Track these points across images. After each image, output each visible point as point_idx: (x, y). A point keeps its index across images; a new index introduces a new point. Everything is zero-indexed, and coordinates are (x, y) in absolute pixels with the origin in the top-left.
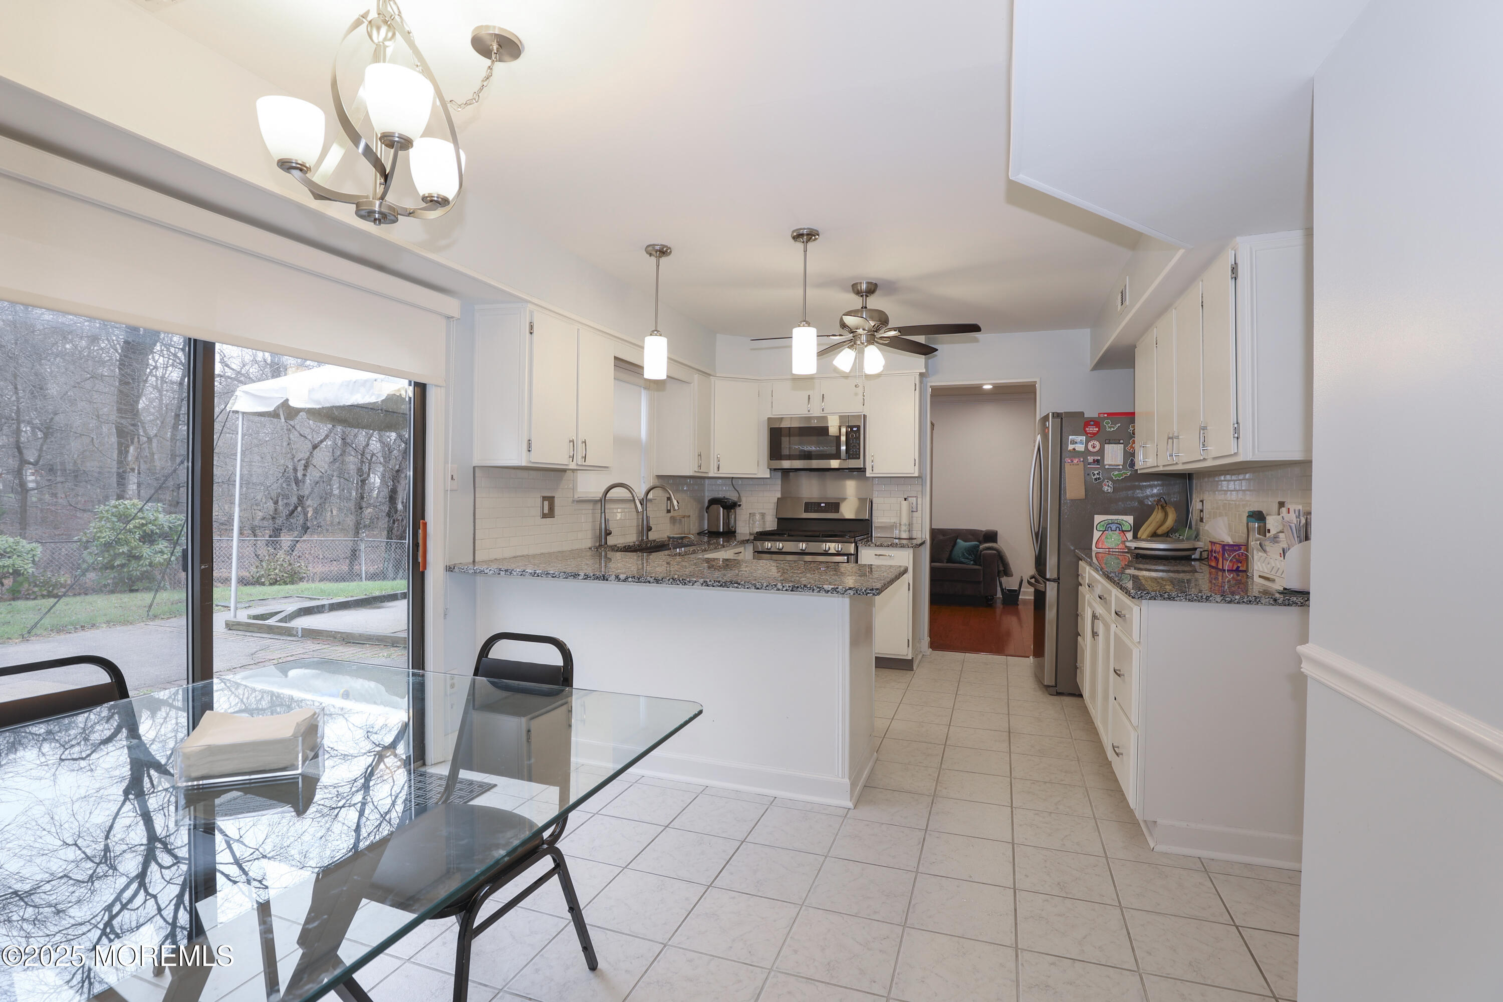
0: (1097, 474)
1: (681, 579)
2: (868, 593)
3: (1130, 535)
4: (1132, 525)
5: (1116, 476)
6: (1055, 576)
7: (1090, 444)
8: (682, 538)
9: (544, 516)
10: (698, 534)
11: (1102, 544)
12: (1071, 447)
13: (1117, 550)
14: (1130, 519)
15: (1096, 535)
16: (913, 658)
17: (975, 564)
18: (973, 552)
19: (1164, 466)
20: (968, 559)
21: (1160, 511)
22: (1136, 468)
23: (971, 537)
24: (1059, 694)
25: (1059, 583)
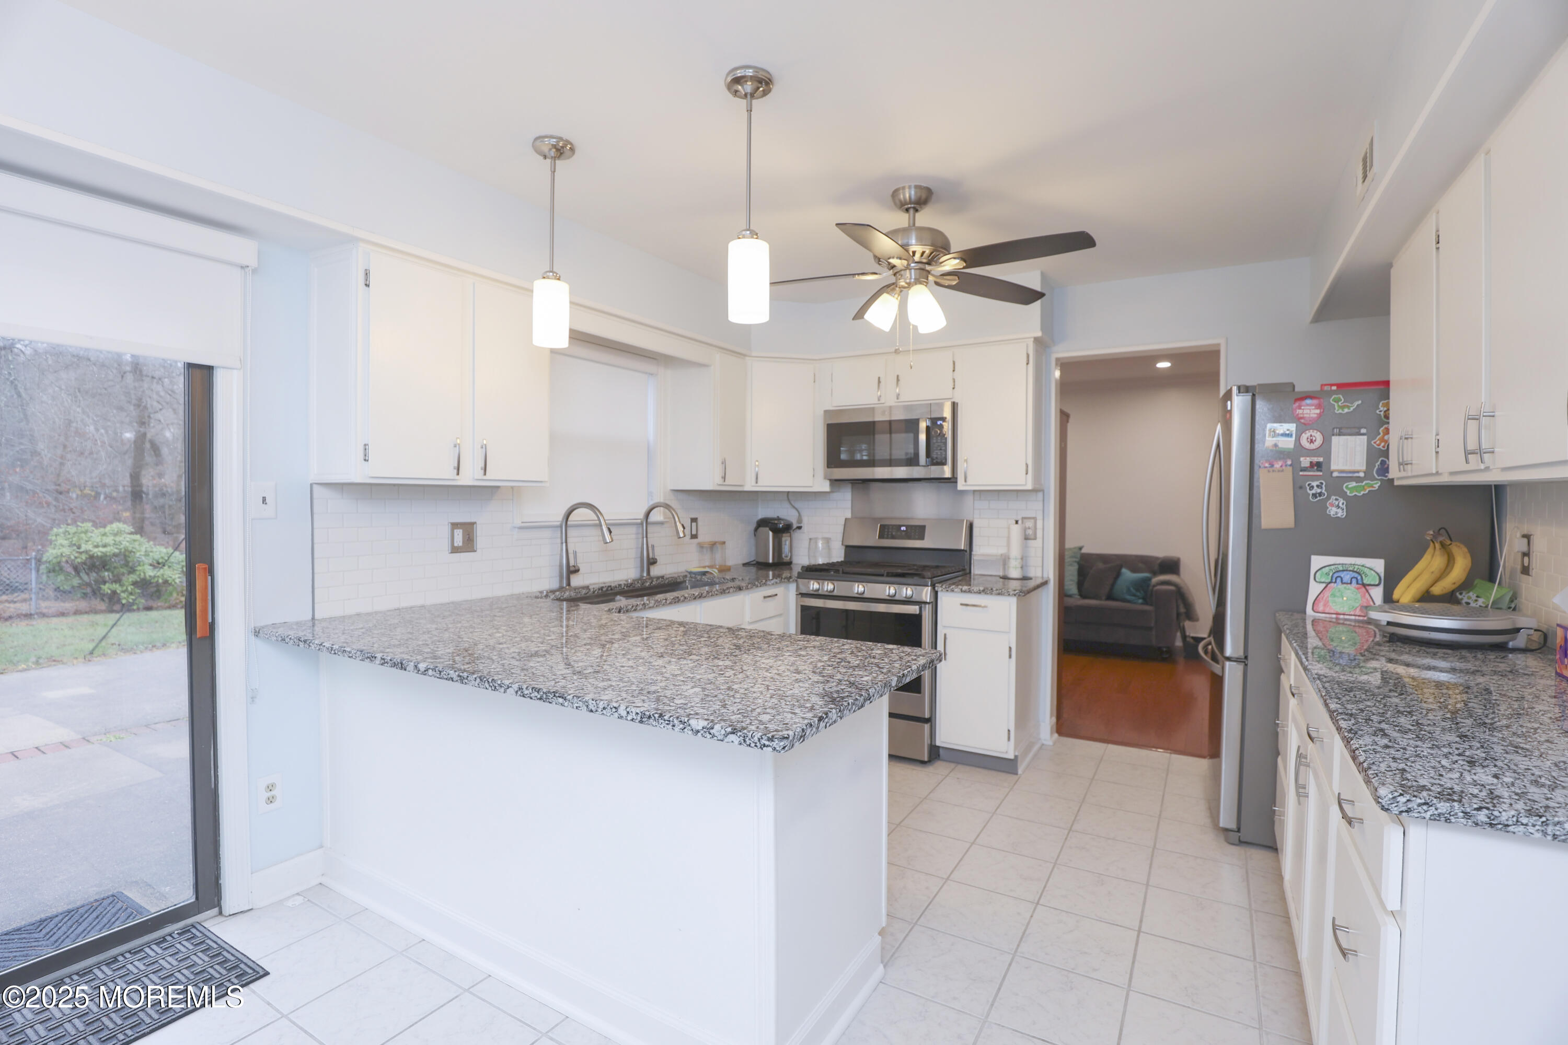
0: (1318, 486)
1: (490, 680)
2: (764, 745)
3: (1377, 594)
4: (1382, 575)
5: (1351, 489)
6: (1241, 653)
7: (1304, 437)
8: (704, 573)
9: (455, 550)
10: (744, 565)
11: (1325, 605)
12: (1269, 441)
13: (1353, 617)
14: (1378, 565)
15: (1315, 589)
16: (1016, 757)
17: (1146, 602)
18: (1143, 586)
19: (1452, 474)
20: (1134, 595)
21: (1438, 552)
22: (1390, 476)
23: (1140, 565)
24: (1241, 843)
25: (1246, 665)
